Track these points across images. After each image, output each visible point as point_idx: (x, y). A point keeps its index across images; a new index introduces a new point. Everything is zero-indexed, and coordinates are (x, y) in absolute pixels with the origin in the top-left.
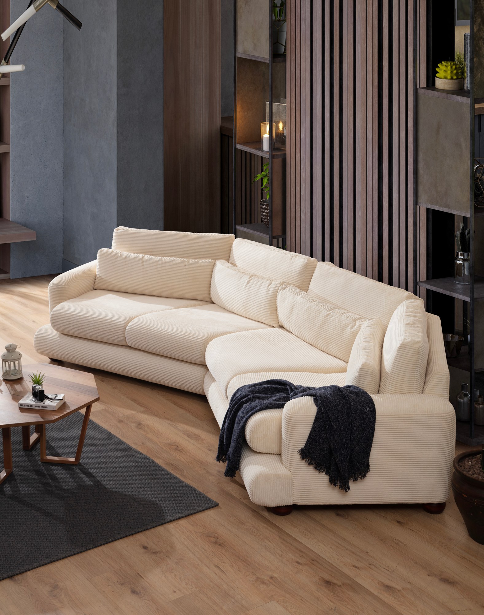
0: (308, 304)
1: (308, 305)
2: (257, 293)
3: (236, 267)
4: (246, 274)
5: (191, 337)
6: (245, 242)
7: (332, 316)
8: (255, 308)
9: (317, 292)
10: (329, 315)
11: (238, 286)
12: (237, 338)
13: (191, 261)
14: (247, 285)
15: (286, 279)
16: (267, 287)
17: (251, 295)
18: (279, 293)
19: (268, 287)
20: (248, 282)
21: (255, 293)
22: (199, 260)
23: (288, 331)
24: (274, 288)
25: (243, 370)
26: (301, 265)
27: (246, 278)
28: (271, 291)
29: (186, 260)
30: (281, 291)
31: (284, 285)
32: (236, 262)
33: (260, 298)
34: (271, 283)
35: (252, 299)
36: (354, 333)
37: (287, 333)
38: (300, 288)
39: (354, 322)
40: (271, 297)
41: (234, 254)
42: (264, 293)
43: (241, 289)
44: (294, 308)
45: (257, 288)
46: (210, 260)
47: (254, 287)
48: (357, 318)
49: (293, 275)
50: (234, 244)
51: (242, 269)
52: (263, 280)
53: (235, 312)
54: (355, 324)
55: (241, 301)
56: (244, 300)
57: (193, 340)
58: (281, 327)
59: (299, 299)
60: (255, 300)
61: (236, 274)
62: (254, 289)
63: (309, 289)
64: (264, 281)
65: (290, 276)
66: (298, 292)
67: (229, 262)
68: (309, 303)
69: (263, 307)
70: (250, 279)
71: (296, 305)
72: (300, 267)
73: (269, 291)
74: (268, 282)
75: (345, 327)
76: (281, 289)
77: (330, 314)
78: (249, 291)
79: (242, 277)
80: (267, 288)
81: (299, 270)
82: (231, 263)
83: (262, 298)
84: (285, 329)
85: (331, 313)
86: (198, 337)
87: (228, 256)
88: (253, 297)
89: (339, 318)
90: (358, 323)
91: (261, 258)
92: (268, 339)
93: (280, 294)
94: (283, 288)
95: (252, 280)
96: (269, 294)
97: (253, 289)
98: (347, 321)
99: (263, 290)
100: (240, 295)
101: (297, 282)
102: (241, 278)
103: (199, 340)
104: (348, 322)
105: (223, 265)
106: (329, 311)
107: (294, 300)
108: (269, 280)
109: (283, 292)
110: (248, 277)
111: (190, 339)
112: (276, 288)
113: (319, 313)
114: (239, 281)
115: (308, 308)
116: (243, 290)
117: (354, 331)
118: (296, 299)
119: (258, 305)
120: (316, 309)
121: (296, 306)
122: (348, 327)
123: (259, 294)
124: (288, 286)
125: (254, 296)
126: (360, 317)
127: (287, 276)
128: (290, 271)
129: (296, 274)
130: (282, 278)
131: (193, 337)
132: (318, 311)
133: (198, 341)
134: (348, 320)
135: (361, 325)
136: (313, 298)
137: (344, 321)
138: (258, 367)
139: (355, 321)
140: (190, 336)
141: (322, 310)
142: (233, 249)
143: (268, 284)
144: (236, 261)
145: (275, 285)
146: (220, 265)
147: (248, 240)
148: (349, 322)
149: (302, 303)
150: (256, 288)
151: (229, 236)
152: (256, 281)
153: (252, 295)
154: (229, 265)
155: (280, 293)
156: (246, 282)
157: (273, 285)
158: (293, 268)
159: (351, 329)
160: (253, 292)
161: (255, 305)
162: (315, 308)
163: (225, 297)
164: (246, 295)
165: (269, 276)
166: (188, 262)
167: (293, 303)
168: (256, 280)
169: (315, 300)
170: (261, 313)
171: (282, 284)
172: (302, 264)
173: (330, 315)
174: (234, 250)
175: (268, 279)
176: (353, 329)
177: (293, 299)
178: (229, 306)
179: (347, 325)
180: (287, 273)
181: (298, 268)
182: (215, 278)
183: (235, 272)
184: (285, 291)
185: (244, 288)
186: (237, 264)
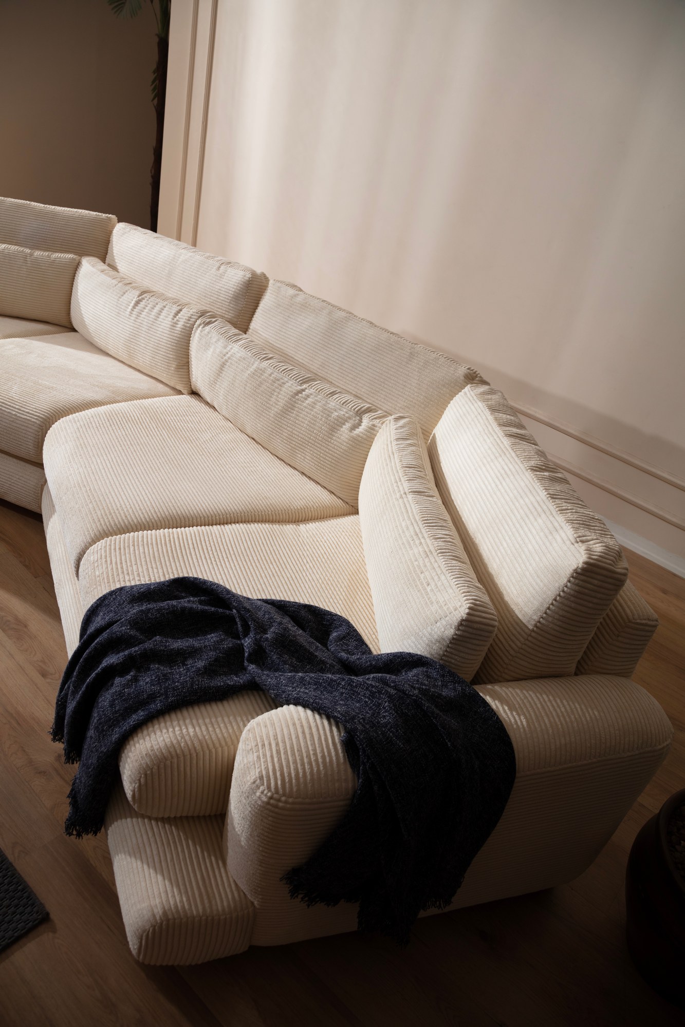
0: (257, 363)
1: (255, 365)
2: (153, 327)
3: (116, 273)
4: (134, 288)
5: (15, 408)
6: (135, 229)
7: (308, 396)
8: (148, 354)
9: (267, 337)
10: (301, 394)
11: (118, 308)
12: (109, 421)
13: (37, 253)
14: (134, 307)
15: (207, 305)
16: (172, 317)
17: (141, 328)
18: (195, 332)
19: (175, 317)
20: (137, 303)
21: (150, 325)
22: (50, 253)
23: (207, 403)
24: (186, 321)
25: (119, 523)
26: (237, 282)
27: (133, 296)
28: (180, 325)
29: (28, 251)
30: (200, 328)
31: (206, 317)
32: (117, 264)
33: (158, 335)
34: (181, 310)
35: (143, 335)
36: (357, 440)
37: (207, 408)
38: (235, 325)
39: (358, 418)
40: (179, 338)
41: (114, 248)
42: (165, 328)
43: (123, 314)
44: (227, 367)
45: (154, 317)
46: (71, 256)
47: (147, 313)
48: (363, 409)
49: (222, 298)
50: (115, 231)
51: (126, 277)
52: (165, 303)
53: (110, 353)
54: (361, 421)
55: (122, 336)
56: (127, 335)
57: (19, 417)
58: (194, 393)
59: (236, 350)
60: (148, 338)
61: (116, 285)
62: (148, 318)
63: (251, 327)
64: (167, 305)
65: (215, 299)
66: (235, 335)
67: (105, 263)
68: (259, 360)
69: (162, 353)
70: (140, 297)
71: (229, 361)
72: (236, 284)
73: (177, 326)
74: (175, 308)
75: (338, 425)
76: (200, 325)
77: (303, 390)
78: (137, 320)
79: (127, 291)
80: (173, 319)
81: (233, 290)
82: (109, 265)
83: (162, 337)
84: (202, 398)
85: (306, 389)
86: (31, 412)
87: (102, 251)
88: (145, 333)
89: (324, 402)
90: (366, 421)
91: (161, 260)
92: (172, 423)
93: (197, 334)
94: (204, 322)
95: (143, 299)
96: (176, 332)
97: (146, 317)
98: (342, 413)
99: (165, 322)
100: (120, 325)
101: (229, 312)
102: (125, 293)
103: (31, 417)
104: (344, 415)
105: (93, 266)
106: (301, 384)
107: (225, 351)
108: (177, 304)
109: (204, 330)
110: (138, 293)
111: (14, 413)
112: (189, 320)
113: (281, 386)
114: (121, 300)
115: (255, 370)
116: (128, 316)
117: (359, 436)
118: (231, 348)
119: (153, 349)
120: (273, 375)
121: (231, 363)
122: (344, 426)
123: (157, 328)
124: (214, 320)
125: (147, 331)
126: (368, 405)
127: (209, 300)
128: (216, 290)
129: (227, 297)
130: (199, 301)
131: (20, 410)
132: (278, 380)
133: (28, 420)
134: (345, 410)
135: (374, 425)
136: (264, 350)
137: (335, 411)
138: (153, 512)
139: (360, 413)
140: (14, 406)
141: (286, 379)
142: (114, 240)
143: (174, 312)
144: (116, 261)
145: (189, 315)
146: (89, 268)
147: (139, 228)
148: (347, 415)
149: (244, 359)
150: (151, 316)
151: (107, 217)
152: (151, 303)
153: (143, 329)
154: (105, 267)
155: (198, 331)
156: (133, 302)
157: (185, 314)
158: (221, 285)
159: (351, 431)
160: (145, 323)
161: (148, 348)
162: (272, 373)
163: (94, 325)
164: (132, 328)
165: (175, 294)
166: (31, 255)
167: (225, 355)
168: (151, 301)
169: (271, 356)
170: (159, 364)
171: (203, 314)
172: (240, 279)
173: (304, 393)
174: (114, 243)
175: (175, 300)
176: (355, 432)
177: (225, 348)
178: (100, 342)
179: (341, 422)
180: (210, 294)
181: (232, 286)
182: (79, 288)
183: (113, 281)
184: (208, 328)
185: (128, 313)
186: (118, 268)
